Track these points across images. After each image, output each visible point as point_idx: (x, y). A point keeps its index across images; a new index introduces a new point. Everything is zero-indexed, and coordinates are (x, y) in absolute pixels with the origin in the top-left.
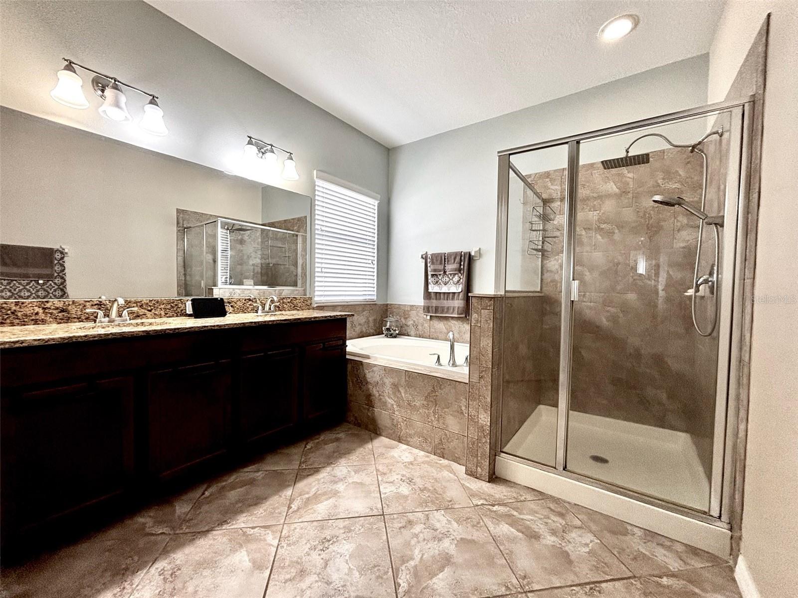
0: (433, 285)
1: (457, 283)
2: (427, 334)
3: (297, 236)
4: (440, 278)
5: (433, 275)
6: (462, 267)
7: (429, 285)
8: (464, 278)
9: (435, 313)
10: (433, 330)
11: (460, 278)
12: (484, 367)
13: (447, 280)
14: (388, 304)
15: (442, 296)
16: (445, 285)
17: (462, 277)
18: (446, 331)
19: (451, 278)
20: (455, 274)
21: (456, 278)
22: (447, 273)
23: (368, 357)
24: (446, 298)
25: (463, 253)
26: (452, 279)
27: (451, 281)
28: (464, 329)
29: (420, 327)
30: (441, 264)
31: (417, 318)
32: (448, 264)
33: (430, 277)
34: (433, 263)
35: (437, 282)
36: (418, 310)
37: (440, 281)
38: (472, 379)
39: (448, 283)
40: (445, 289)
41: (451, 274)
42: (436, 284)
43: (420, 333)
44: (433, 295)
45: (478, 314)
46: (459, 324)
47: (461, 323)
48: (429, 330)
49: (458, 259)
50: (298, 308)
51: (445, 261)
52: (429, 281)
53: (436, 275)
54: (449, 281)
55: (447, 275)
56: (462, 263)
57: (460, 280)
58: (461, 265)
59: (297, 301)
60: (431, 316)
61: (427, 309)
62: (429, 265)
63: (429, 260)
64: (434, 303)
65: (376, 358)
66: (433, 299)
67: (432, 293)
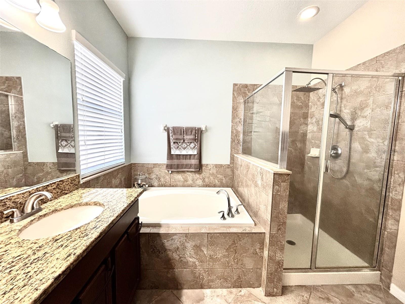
0: (175, 149)
1: (193, 148)
2: (168, 184)
3: (7, 96)
4: (180, 145)
5: (174, 143)
6: (197, 137)
7: (171, 150)
8: (198, 145)
9: (177, 169)
10: (173, 180)
11: (196, 145)
12: (281, 222)
13: (185, 146)
14: (132, 164)
15: (181, 157)
16: (184, 149)
17: (196, 144)
18: (183, 180)
19: (188, 144)
20: (191, 142)
21: (192, 145)
22: (186, 141)
23: (158, 225)
24: (184, 158)
25: (197, 128)
26: (189, 146)
27: (188, 147)
28: (196, 177)
29: (162, 180)
30: (181, 134)
31: (160, 173)
32: (186, 135)
33: (172, 144)
34: (175, 134)
35: (178, 147)
36: (160, 167)
37: (180, 147)
38: (273, 231)
39: (186, 148)
40: (184, 152)
41: (188, 142)
42: (177, 148)
43: (162, 183)
44: (174, 157)
45: (278, 186)
46: (192, 175)
47: (194, 174)
48: (169, 181)
49: (194, 132)
50: (66, 192)
51: (184, 133)
52: (172, 146)
53: (176, 142)
54: (187, 147)
55: (185, 143)
56: (197, 135)
57: (195, 146)
58: (196, 136)
59: (64, 184)
60: (171, 171)
61: (169, 167)
62: (171, 135)
63: (170, 132)
64: (176, 162)
65: (168, 226)
66: (175, 159)
67: (174, 155)
